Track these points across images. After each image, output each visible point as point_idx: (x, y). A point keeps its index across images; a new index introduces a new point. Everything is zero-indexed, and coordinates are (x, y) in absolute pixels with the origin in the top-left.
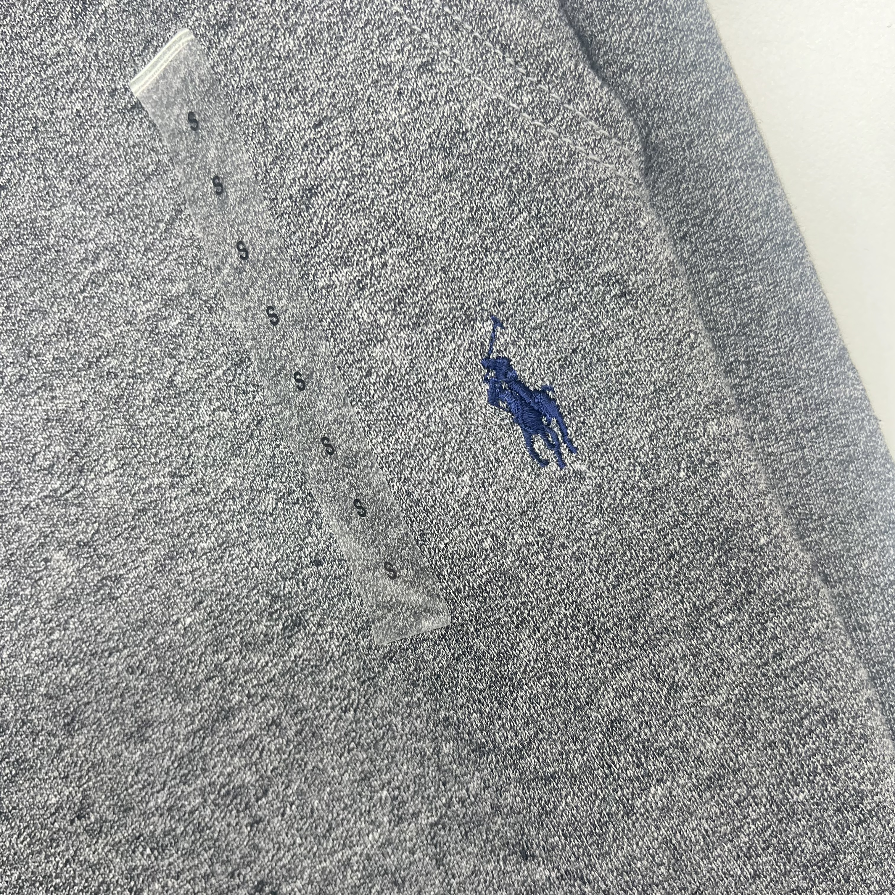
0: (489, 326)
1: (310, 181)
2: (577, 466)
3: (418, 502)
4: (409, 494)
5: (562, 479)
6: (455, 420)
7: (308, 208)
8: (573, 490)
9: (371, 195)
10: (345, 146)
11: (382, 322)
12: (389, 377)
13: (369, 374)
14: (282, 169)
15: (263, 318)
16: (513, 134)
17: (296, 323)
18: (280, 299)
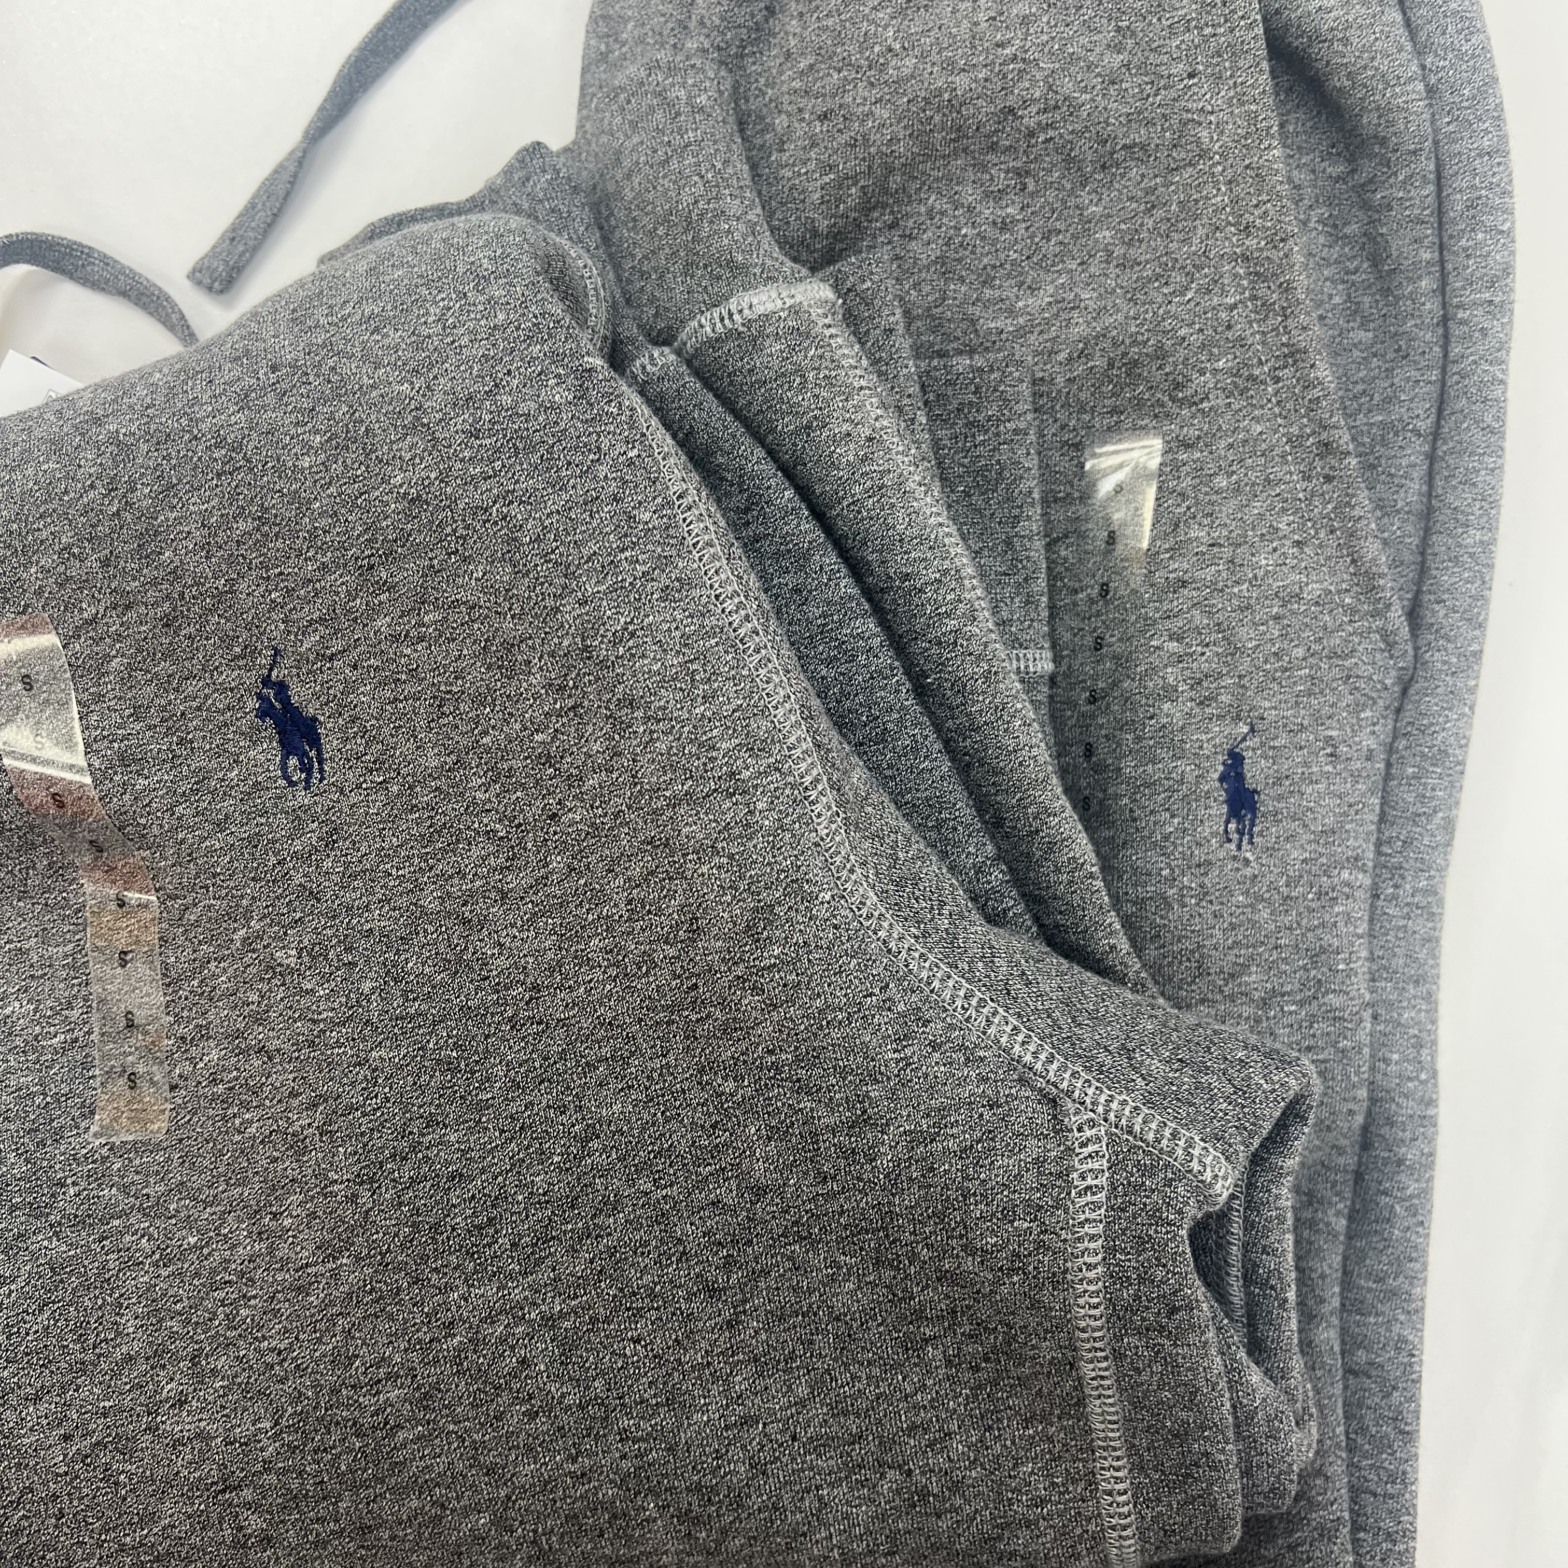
0: (1246, 729)
1: (1186, 578)
2: (1248, 855)
3: (1134, 820)
4: (1131, 811)
5: (1235, 858)
6: (1190, 778)
7: (1175, 592)
8: (1238, 869)
9: (1220, 606)
10: (1221, 567)
11: (1180, 689)
12: (1164, 726)
13: (1151, 718)
14: (1171, 558)
15: (1089, 640)
16: (1327, 618)
17: (1114, 657)
18: (1112, 636)
